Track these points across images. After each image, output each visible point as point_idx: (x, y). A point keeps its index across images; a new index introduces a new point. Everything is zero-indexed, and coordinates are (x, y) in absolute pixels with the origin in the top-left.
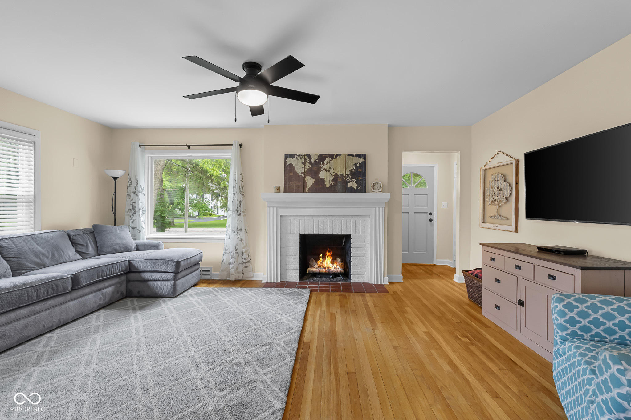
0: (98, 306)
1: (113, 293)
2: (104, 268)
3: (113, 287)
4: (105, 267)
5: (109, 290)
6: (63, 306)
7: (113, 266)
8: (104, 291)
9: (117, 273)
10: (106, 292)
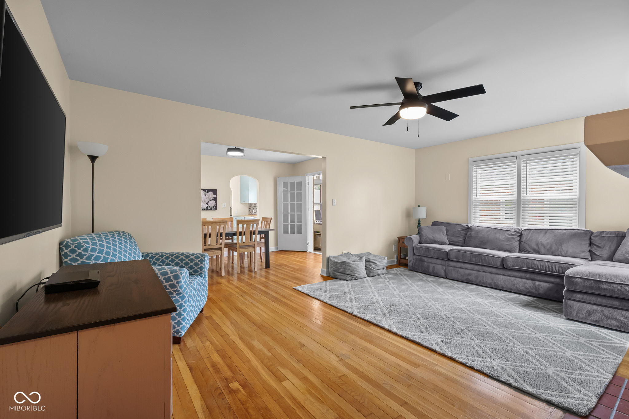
0: (529, 292)
1: (550, 289)
2: (535, 262)
3: (551, 285)
4: (537, 261)
5: (546, 285)
6: (494, 276)
7: (548, 264)
8: (537, 283)
9: (554, 272)
10: (539, 285)
